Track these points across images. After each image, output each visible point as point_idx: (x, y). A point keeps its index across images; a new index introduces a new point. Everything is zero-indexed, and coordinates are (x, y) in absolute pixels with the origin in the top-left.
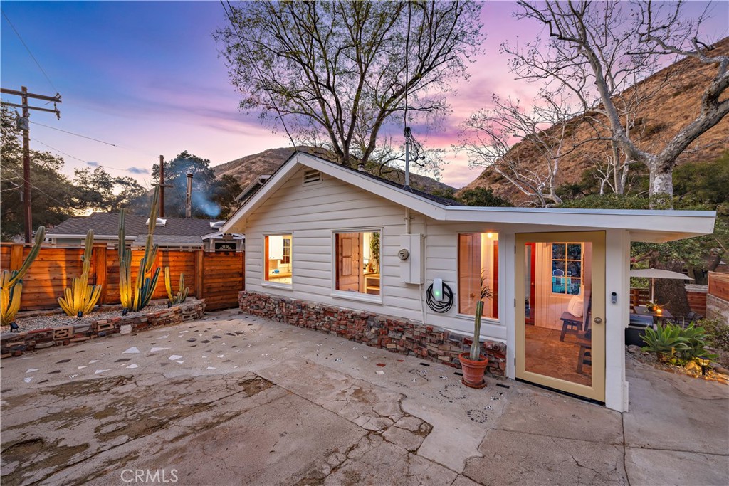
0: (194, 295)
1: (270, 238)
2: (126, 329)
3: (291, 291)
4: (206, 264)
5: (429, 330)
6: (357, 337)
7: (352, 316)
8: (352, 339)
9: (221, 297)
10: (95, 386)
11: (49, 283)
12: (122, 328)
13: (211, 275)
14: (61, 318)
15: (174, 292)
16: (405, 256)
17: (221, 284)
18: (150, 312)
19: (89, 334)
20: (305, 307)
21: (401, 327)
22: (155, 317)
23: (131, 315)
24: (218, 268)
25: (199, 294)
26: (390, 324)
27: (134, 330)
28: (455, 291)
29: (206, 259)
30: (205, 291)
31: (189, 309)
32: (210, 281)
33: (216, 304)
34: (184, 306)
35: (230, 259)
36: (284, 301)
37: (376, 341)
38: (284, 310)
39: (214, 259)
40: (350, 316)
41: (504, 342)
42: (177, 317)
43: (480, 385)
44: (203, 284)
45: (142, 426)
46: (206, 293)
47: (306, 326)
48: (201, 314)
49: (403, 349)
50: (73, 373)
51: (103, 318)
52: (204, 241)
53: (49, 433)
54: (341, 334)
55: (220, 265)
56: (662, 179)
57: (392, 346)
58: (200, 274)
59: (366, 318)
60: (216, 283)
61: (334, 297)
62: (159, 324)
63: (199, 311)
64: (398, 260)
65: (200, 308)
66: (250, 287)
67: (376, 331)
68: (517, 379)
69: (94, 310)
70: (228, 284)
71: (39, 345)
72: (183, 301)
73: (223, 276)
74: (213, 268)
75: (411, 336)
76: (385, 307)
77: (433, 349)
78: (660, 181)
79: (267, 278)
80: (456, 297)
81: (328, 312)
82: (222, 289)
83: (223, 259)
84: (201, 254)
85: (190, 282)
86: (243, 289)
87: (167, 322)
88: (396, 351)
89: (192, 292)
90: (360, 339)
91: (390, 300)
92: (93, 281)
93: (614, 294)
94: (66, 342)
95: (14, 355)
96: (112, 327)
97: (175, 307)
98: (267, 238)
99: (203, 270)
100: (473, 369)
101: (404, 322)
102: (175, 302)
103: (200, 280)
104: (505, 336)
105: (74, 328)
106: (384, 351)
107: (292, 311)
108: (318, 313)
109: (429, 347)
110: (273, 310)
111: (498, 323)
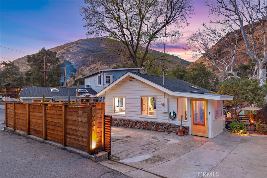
3: (125, 116)
5: (170, 125)
6: (149, 129)
7: (148, 123)
16: (163, 105)
20: (131, 121)
21: (162, 125)
26: (159, 124)
28: (177, 114)
36: (123, 120)
37: (155, 129)
38: (123, 123)
40: (147, 123)
41: (188, 126)
43: (183, 135)
47: (132, 127)
49: (163, 131)
54: (144, 129)
56: (262, 71)
57: (160, 130)
59: (152, 123)
61: (141, 118)
64: (161, 106)
67: (155, 126)
68: (191, 135)
75: (165, 127)
76: (158, 119)
77: (171, 130)
78: (262, 72)
79: (115, 112)
80: (177, 115)
81: (140, 122)
88: (161, 131)
90: (150, 129)
91: (160, 117)
93: (209, 113)
98: (114, 98)
100: (180, 132)
101: (163, 123)
104: (188, 124)
106: (158, 132)
107: (126, 123)
108: (136, 123)
109: (170, 129)
110: (119, 123)
111: (187, 121)
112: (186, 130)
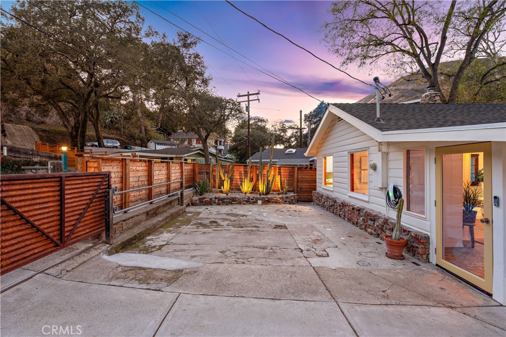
0: (293, 191)
1: (327, 157)
2: (260, 202)
3: (332, 191)
4: (299, 174)
5: (386, 221)
6: (355, 223)
7: (353, 209)
8: (353, 223)
9: (307, 194)
10: (236, 215)
11: (239, 180)
12: (258, 201)
13: (302, 181)
14: (241, 194)
15: (282, 188)
17: (308, 187)
18: (269, 196)
19: (247, 202)
20: (336, 202)
21: (373, 218)
22: (271, 199)
23: (262, 196)
24: (306, 177)
25: (296, 191)
26: (368, 215)
27: (263, 203)
28: (403, 193)
29: (299, 171)
30: (299, 189)
31: (287, 198)
32: (302, 184)
33: (305, 198)
34: (284, 196)
35: (312, 172)
36: (329, 198)
37: (363, 227)
38: (328, 203)
39: (304, 172)
40: (351, 207)
41: (429, 234)
42: (281, 201)
43: (401, 258)
44: (297, 185)
45: (238, 226)
46: (299, 191)
47: (336, 214)
48: (294, 202)
49: (375, 233)
50: (234, 211)
51: (251, 196)
52: (310, 161)
53: (219, 221)
54: (350, 220)
55: (306, 175)
57: (369, 230)
58: (296, 180)
59: (359, 210)
60: (305, 185)
61: (350, 197)
62: (273, 203)
63: (292, 200)
65: (293, 198)
66: (318, 189)
67: (363, 219)
68: (437, 265)
69: (251, 193)
70: (312, 187)
71: (233, 202)
72: (286, 194)
73: (307, 181)
74: (303, 177)
75: (378, 224)
76: (370, 204)
79: (326, 184)
81: (344, 205)
82: (308, 190)
83: (309, 172)
84: (296, 169)
85: (290, 184)
86: (315, 189)
87: (276, 202)
88: (371, 234)
89: (291, 189)
91: (373, 199)
92: (251, 180)
93: (495, 197)
94: (240, 203)
95: (227, 205)
96: (254, 200)
97: (280, 196)
98: (325, 158)
99: (298, 177)
100: (391, 244)
102: (282, 193)
103: (296, 183)
104: (429, 229)
105: (243, 198)
106: (366, 233)
107: (331, 204)
108: (340, 206)
110: (324, 203)
111: (425, 219)
112: (417, 245)
